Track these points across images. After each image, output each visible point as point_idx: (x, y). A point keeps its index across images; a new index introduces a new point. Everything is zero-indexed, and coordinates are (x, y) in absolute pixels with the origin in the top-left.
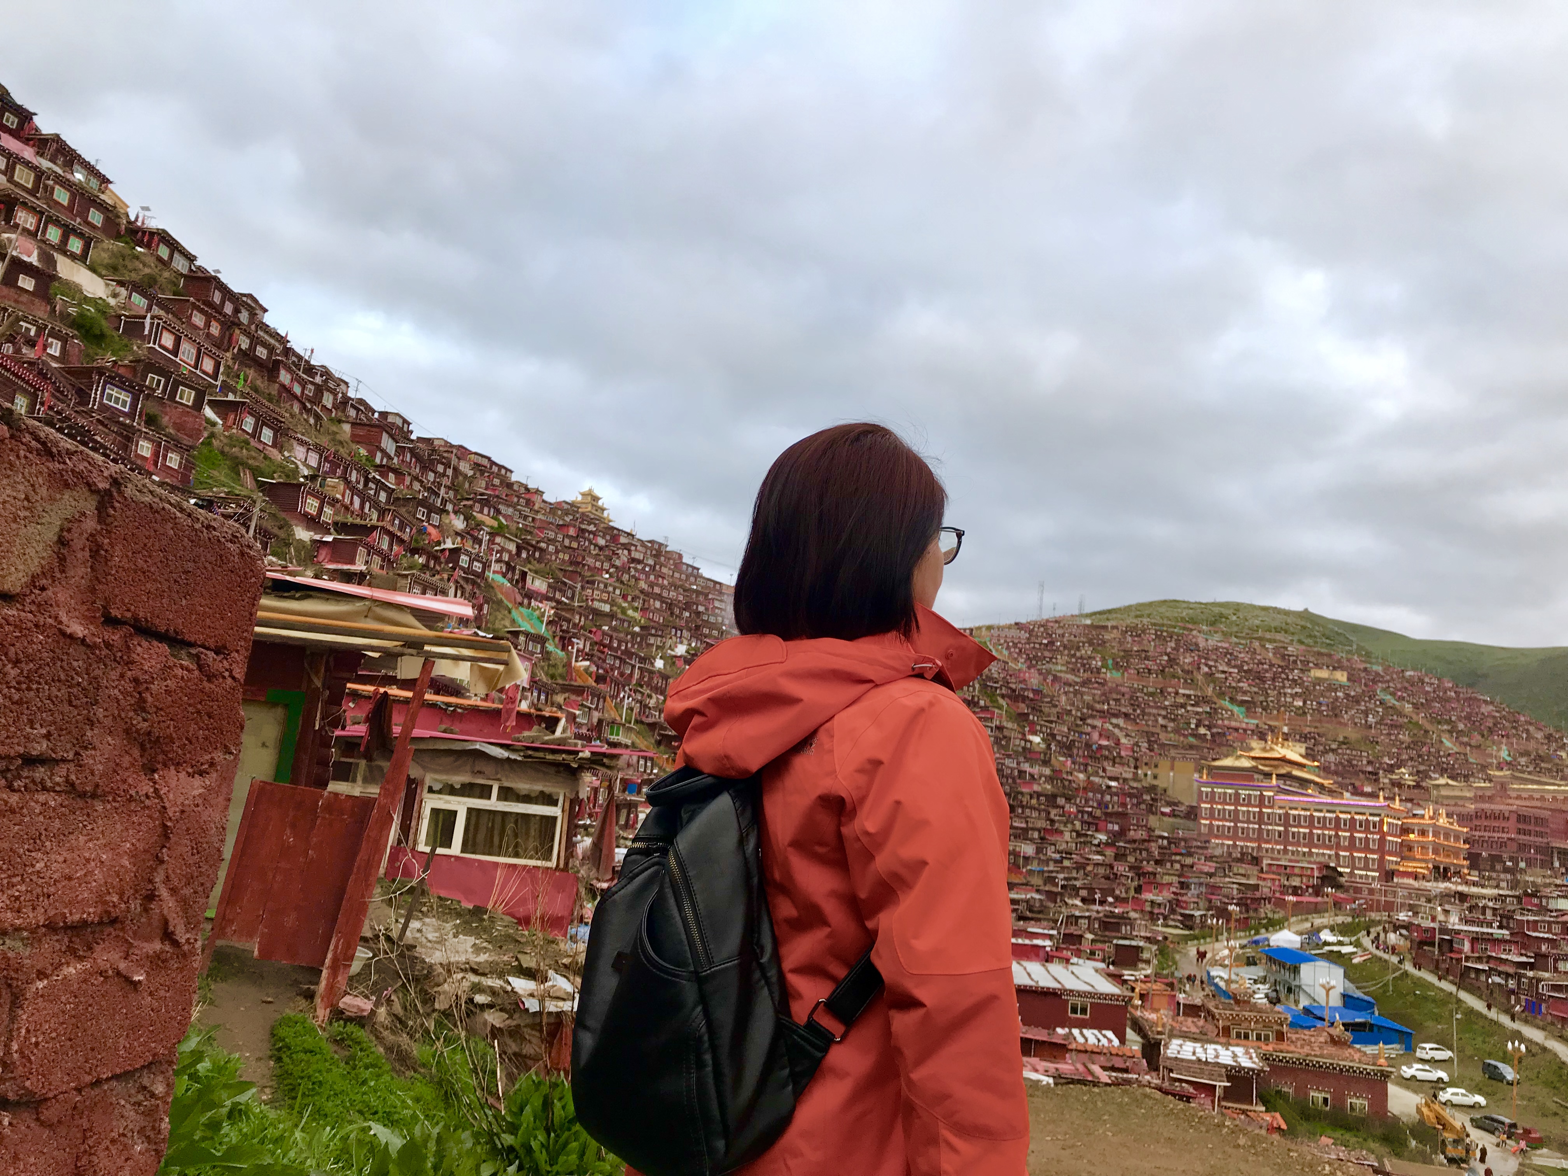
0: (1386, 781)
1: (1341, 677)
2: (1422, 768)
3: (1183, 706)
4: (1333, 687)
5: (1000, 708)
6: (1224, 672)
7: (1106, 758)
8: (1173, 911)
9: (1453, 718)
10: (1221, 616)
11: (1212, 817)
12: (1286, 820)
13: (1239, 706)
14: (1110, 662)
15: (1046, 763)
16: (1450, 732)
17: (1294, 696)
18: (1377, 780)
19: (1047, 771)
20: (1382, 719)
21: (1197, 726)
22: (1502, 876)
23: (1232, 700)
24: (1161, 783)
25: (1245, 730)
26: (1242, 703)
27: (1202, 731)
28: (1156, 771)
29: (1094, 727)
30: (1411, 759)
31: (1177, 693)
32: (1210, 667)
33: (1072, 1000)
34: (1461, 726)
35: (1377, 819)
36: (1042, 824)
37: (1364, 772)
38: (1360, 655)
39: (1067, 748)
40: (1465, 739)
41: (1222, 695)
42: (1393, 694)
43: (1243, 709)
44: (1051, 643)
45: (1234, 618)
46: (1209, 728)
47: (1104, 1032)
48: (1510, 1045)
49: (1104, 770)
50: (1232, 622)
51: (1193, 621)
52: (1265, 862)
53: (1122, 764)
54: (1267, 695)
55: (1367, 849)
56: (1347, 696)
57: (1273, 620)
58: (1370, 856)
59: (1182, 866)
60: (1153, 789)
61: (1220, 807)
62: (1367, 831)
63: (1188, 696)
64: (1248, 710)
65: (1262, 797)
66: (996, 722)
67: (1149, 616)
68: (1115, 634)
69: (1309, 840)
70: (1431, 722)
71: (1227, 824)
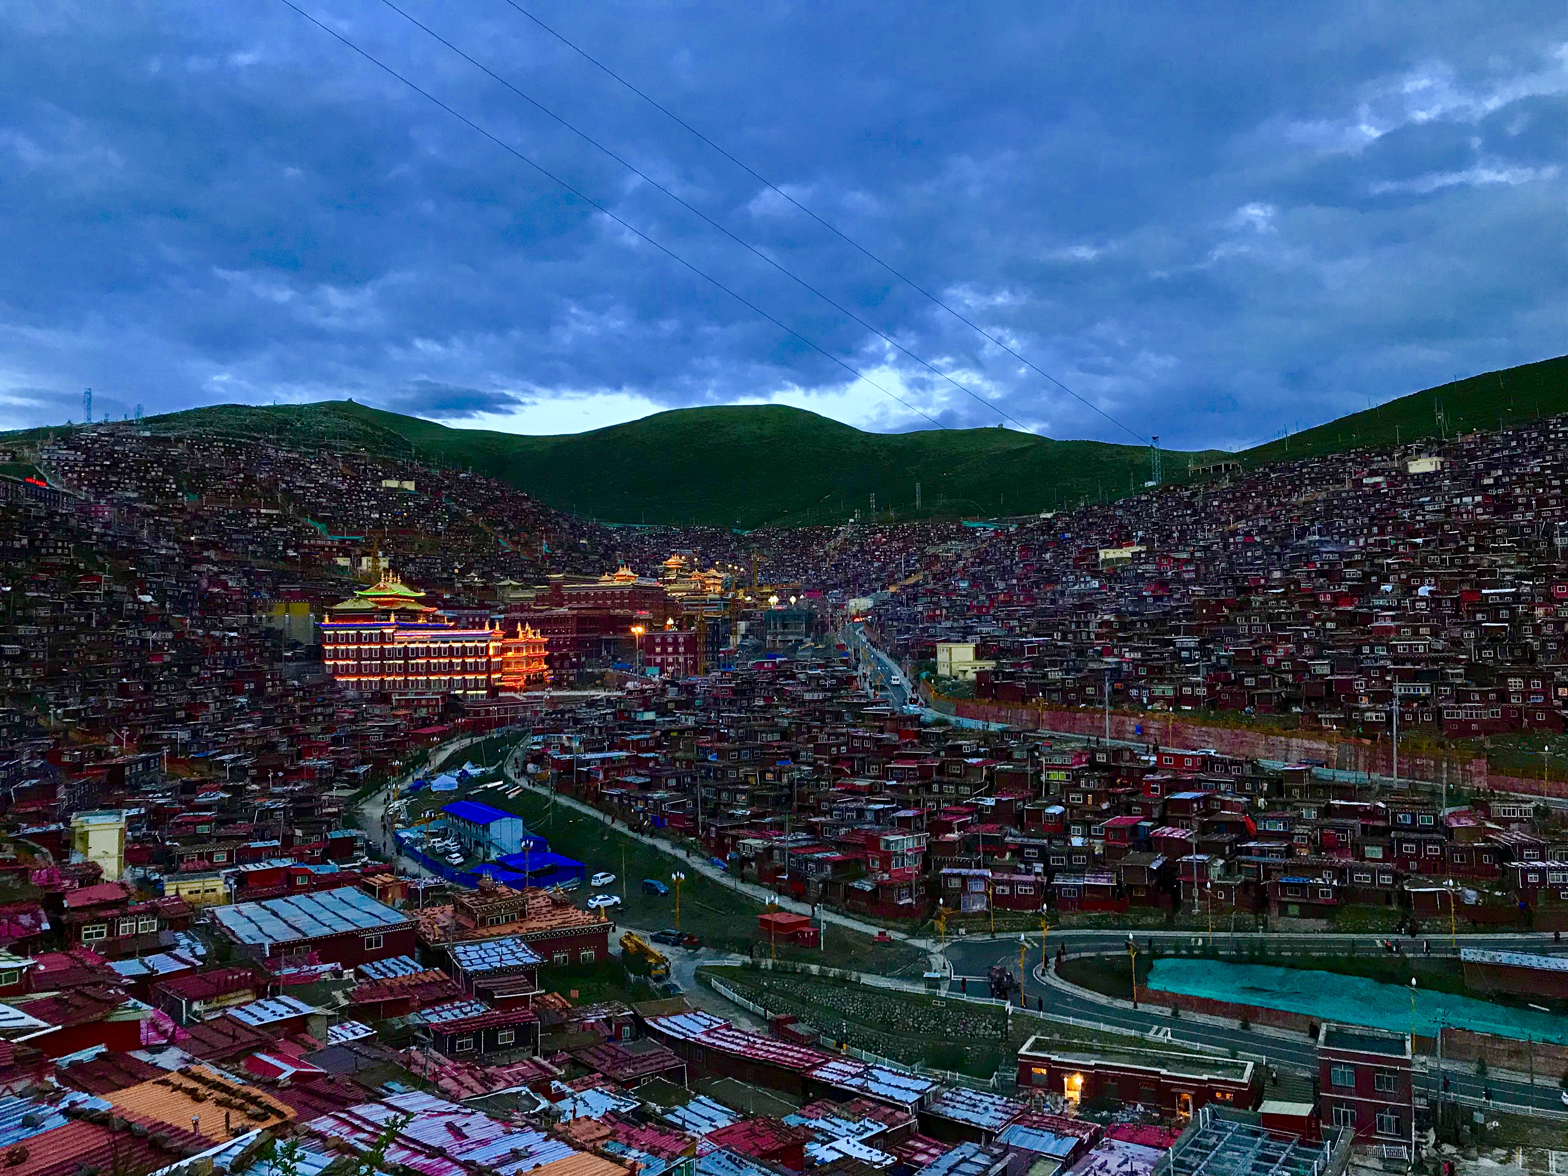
0: (460, 585)
1: (410, 486)
2: (487, 569)
3: (267, 527)
4: (404, 495)
6: (301, 488)
7: (220, 606)
9: (505, 519)
10: (286, 422)
11: (336, 657)
12: (406, 654)
13: (320, 522)
14: (184, 483)
16: (504, 532)
17: (371, 508)
18: (452, 586)
20: (450, 525)
21: (286, 548)
22: (571, 671)
23: (314, 517)
24: (277, 625)
25: (330, 548)
26: (323, 520)
27: (291, 553)
28: (270, 614)
29: (200, 574)
30: (477, 562)
31: (259, 513)
32: (287, 483)
33: (368, 936)
34: (512, 527)
35: (484, 645)
37: (441, 579)
38: (419, 459)
40: (516, 538)
41: (302, 513)
42: (456, 500)
43: (324, 525)
45: (299, 425)
46: (296, 548)
47: (401, 958)
48: (674, 876)
49: (221, 622)
50: (297, 429)
51: (258, 428)
52: (395, 697)
53: (236, 611)
54: (346, 510)
55: (476, 671)
56: (418, 505)
57: (337, 425)
58: (480, 677)
59: (324, 716)
60: (269, 633)
61: (343, 647)
62: (476, 655)
63: (270, 516)
64: (329, 525)
65: (383, 634)
66: (104, 587)
67: (211, 425)
68: (181, 448)
69: (428, 670)
70: (488, 525)
71: (351, 663)
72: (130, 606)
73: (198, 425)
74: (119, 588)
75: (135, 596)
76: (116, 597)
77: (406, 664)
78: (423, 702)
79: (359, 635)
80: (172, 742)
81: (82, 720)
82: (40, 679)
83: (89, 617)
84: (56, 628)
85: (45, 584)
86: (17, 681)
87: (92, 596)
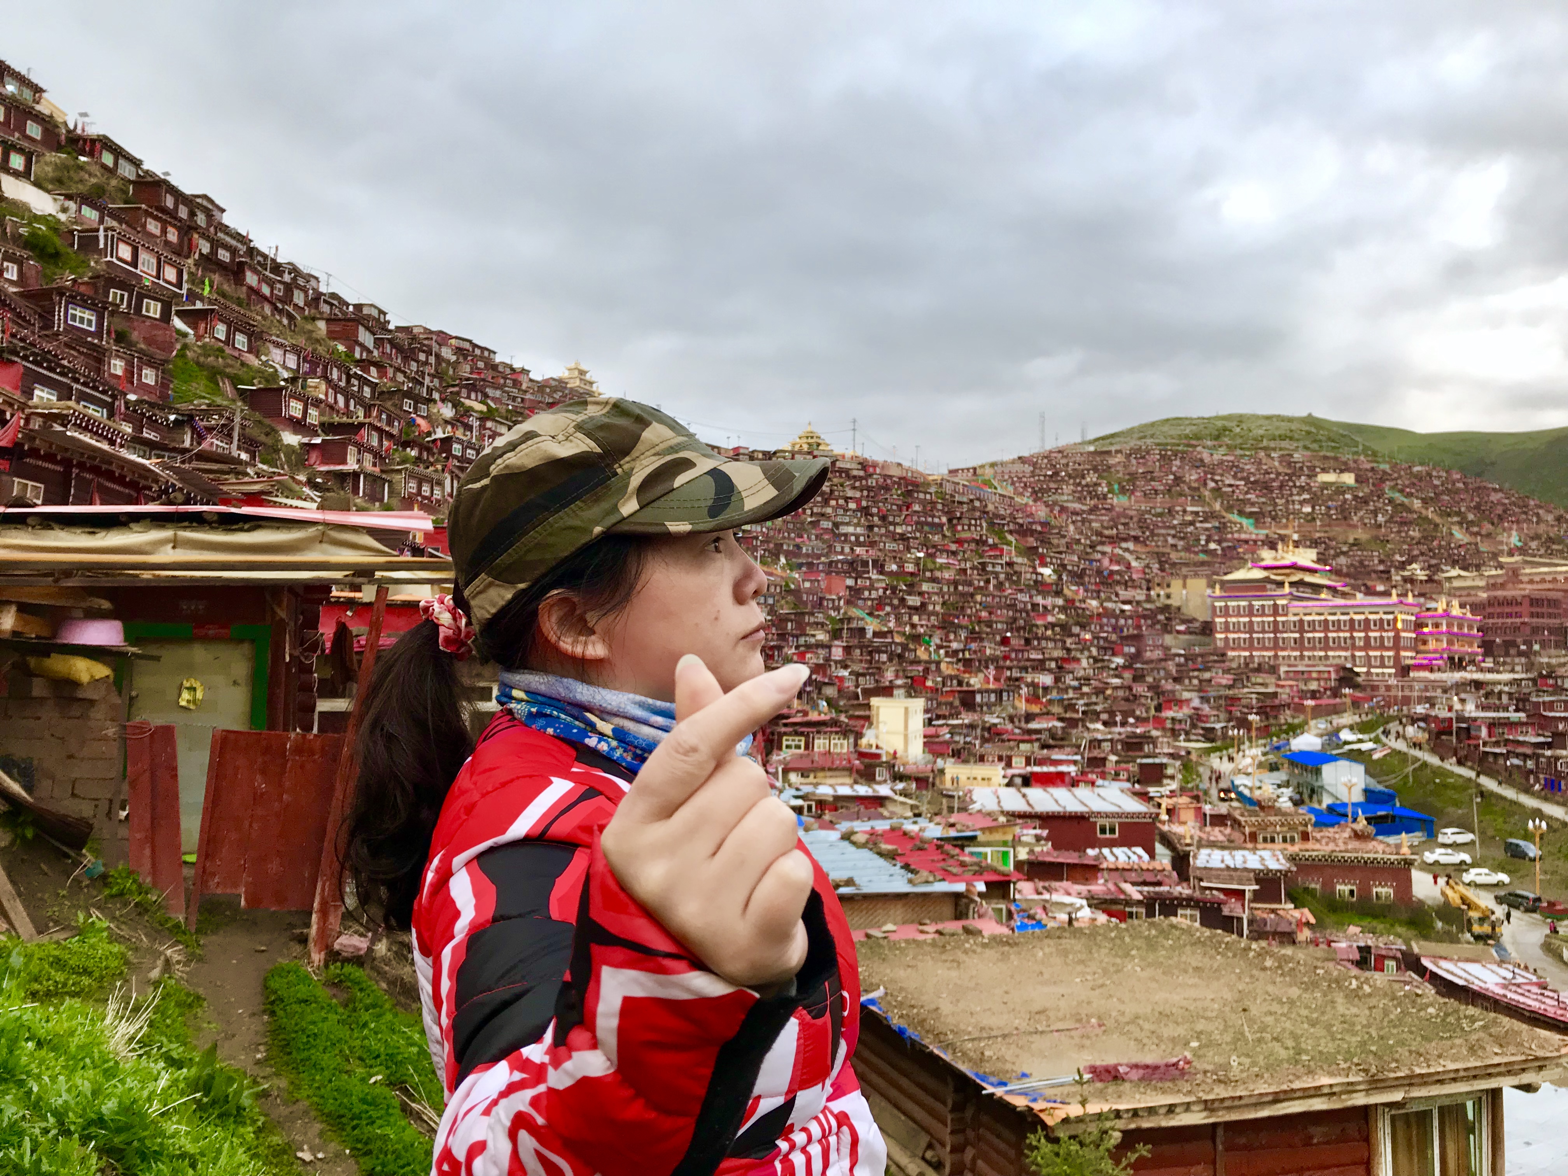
0: (1399, 578)
1: (1349, 479)
2: (1433, 562)
3: (1192, 523)
4: (1341, 489)
5: (1009, 544)
6: (1230, 486)
7: (1118, 583)
8: (1194, 726)
9: (1463, 509)
10: (1225, 429)
11: (1227, 630)
12: (1300, 626)
13: (1247, 518)
14: (1116, 487)
15: (1058, 593)
16: (1460, 523)
17: (1302, 503)
18: (1389, 579)
19: (1060, 602)
20: (1392, 517)
21: (1208, 541)
22: (1517, 660)
23: (1241, 513)
24: (1174, 602)
25: (1255, 541)
26: (1250, 515)
27: (1213, 546)
28: (1168, 591)
29: (1104, 553)
30: (1422, 554)
31: (1185, 511)
32: (1216, 482)
33: (1100, 822)
34: (1471, 517)
35: (1391, 617)
36: (1058, 653)
37: (1375, 572)
38: (1366, 455)
39: (1078, 577)
40: (1475, 529)
41: (1229, 509)
42: (1401, 491)
43: (1251, 521)
44: (1056, 474)
45: (1238, 430)
46: (1219, 542)
47: (1134, 849)
48: (1531, 824)
49: (1117, 595)
50: (1236, 435)
51: (1197, 437)
52: (1283, 669)
53: (1135, 587)
54: (1276, 505)
55: (1382, 647)
56: (1356, 497)
57: (1277, 428)
58: (1386, 654)
59: (1201, 681)
60: (1166, 608)
61: (1234, 620)
62: (1382, 629)
63: (1196, 513)
64: (1257, 521)
65: (1275, 606)
66: (1006, 559)
67: (1152, 436)
68: (1119, 458)
69: (1325, 644)
70: (1441, 516)
71: (1243, 636)
72: (1028, 576)
73: (1140, 438)
74: (1019, 560)
75: (1034, 568)
76: (1017, 568)
77: (1302, 637)
78: (1314, 675)
79: (1251, 606)
80: (1034, 685)
81: (959, 660)
82: (933, 626)
83: (988, 582)
84: (956, 588)
85: (954, 553)
86: (913, 626)
87: (994, 565)
